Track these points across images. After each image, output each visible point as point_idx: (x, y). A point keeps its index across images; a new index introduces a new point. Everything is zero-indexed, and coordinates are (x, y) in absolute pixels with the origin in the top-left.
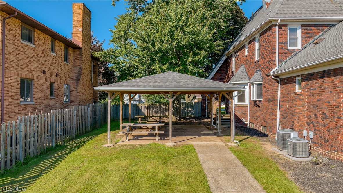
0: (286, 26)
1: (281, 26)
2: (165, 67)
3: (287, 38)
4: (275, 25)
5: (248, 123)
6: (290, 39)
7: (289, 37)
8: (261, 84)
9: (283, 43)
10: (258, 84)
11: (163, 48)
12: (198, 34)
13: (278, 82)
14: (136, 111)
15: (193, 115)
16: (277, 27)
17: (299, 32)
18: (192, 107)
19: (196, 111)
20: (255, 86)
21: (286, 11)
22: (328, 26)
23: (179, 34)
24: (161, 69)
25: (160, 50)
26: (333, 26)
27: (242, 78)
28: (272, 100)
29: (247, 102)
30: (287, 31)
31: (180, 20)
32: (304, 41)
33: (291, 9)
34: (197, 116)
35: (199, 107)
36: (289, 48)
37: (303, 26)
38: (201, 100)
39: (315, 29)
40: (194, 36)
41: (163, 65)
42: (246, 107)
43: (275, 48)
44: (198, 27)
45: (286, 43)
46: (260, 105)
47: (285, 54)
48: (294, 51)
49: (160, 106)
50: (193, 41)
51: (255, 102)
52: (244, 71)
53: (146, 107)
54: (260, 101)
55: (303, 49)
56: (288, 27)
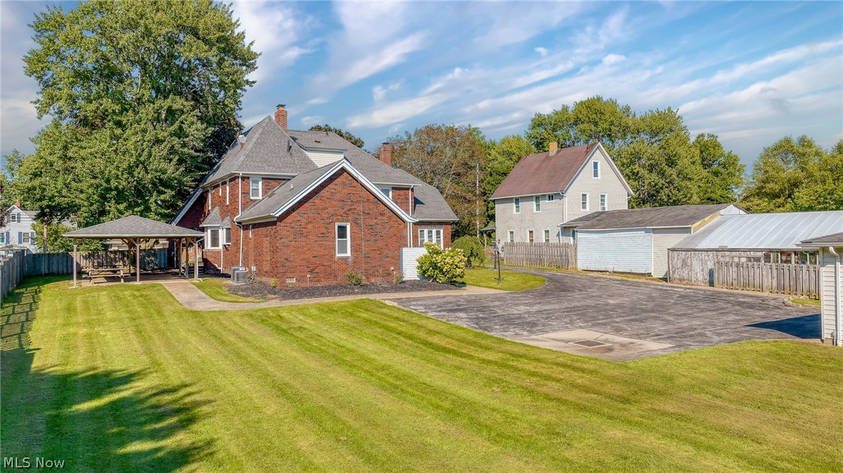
0: (248, 178)
1: (243, 178)
2: (121, 207)
3: (249, 189)
4: (238, 177)
5: (221, 268)
6: (253, 189)
7: (251, 188)
8: (229, 229)
9: (246, 193)
10: (227, 229)
11: (120, 187)
12: (164, 172)
13: (240, 227)
14: (67, 262)
15: (157, 265)
16: (240, 179)
17: (260, 183)
18: (154, 255)
19: (160, 260)
20: (225, 230)
21: (249, 164)
22: (284, 180)
23: (139, 172)
24: (118, 210)
25: (116, 188)
26: (289, 180)
27: (215, 221)
28: (236, 244)
29: (221, 247)
30: (249, 183)
31: (140, 156)
32: (265, 192)
33: (254, 162)
34: (163, 267)
35: (164, 254)
36: (252, 198)
37: (263, 179)
38: (167, 247)
39: (273, 183)
40: (159, 174)
41: (119, 204)
42: (219, 252)
43: (238, 197)
44: (163, 165)
45: (248, 193)
46: (229, 249)
47: (248, 203)
48: (256, 200)
49: (106, 255)
50: (157, 179)
51: (225, 246)
52: (218, 213)
53: (83, 257)
54: (229, 245)
55: (263, 199)
56: (251, 179)
